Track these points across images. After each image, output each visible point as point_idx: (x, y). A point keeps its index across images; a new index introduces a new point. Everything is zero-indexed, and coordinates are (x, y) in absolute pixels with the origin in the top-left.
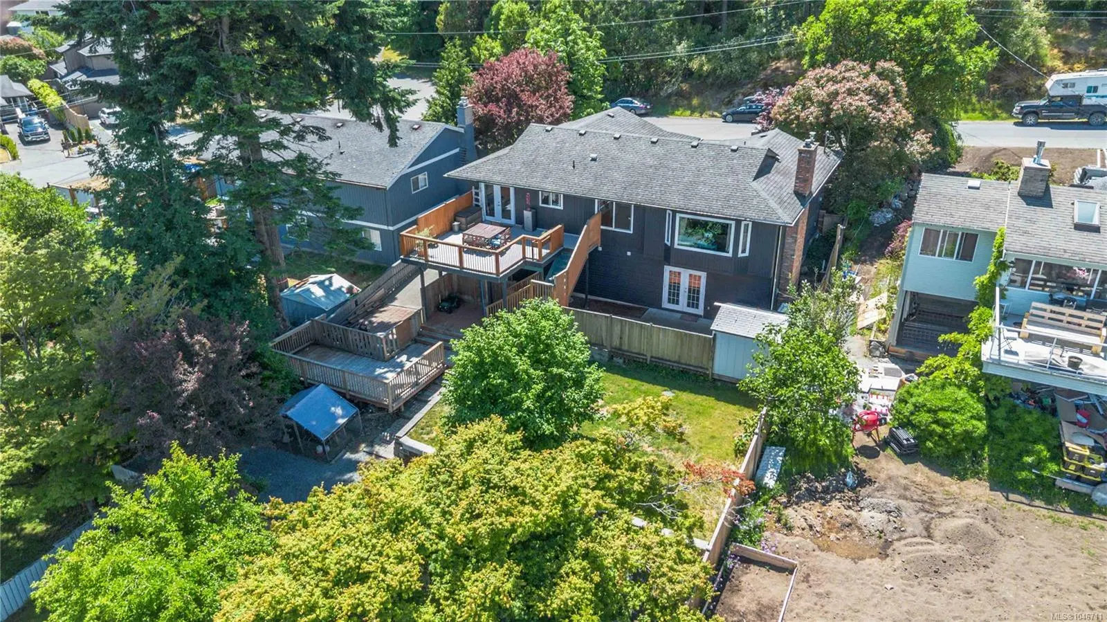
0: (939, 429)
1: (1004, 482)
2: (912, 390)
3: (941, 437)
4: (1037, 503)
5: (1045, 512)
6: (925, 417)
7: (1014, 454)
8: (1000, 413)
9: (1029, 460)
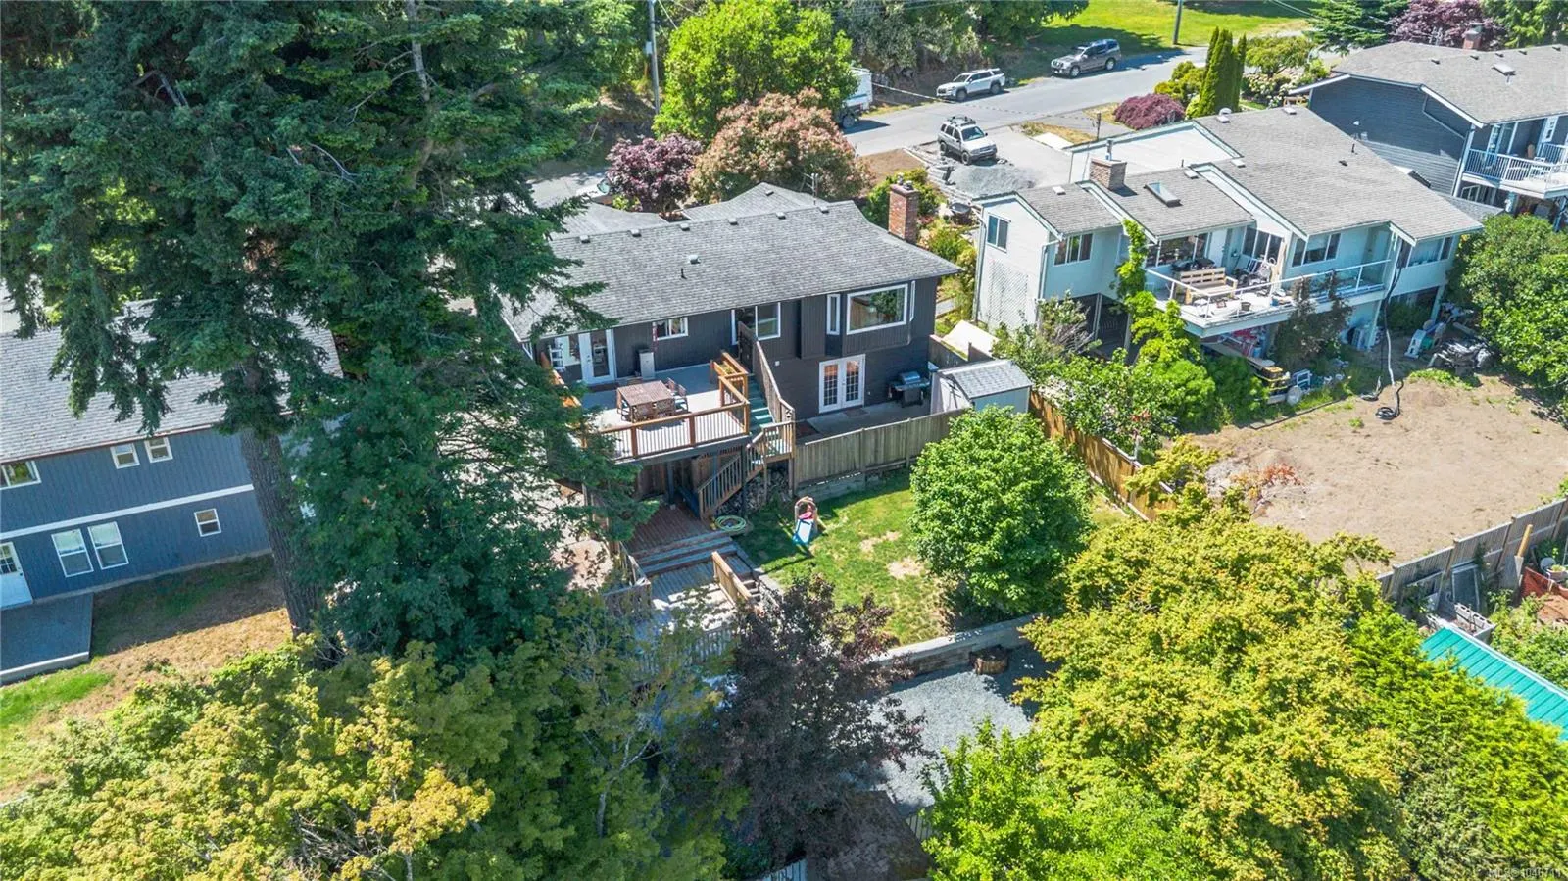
0: (1192, 398)
4: (1268, 422)
6: (1178, 394)
7: (1239, 394)
8: (1214, 367)
9: (1253, 392)
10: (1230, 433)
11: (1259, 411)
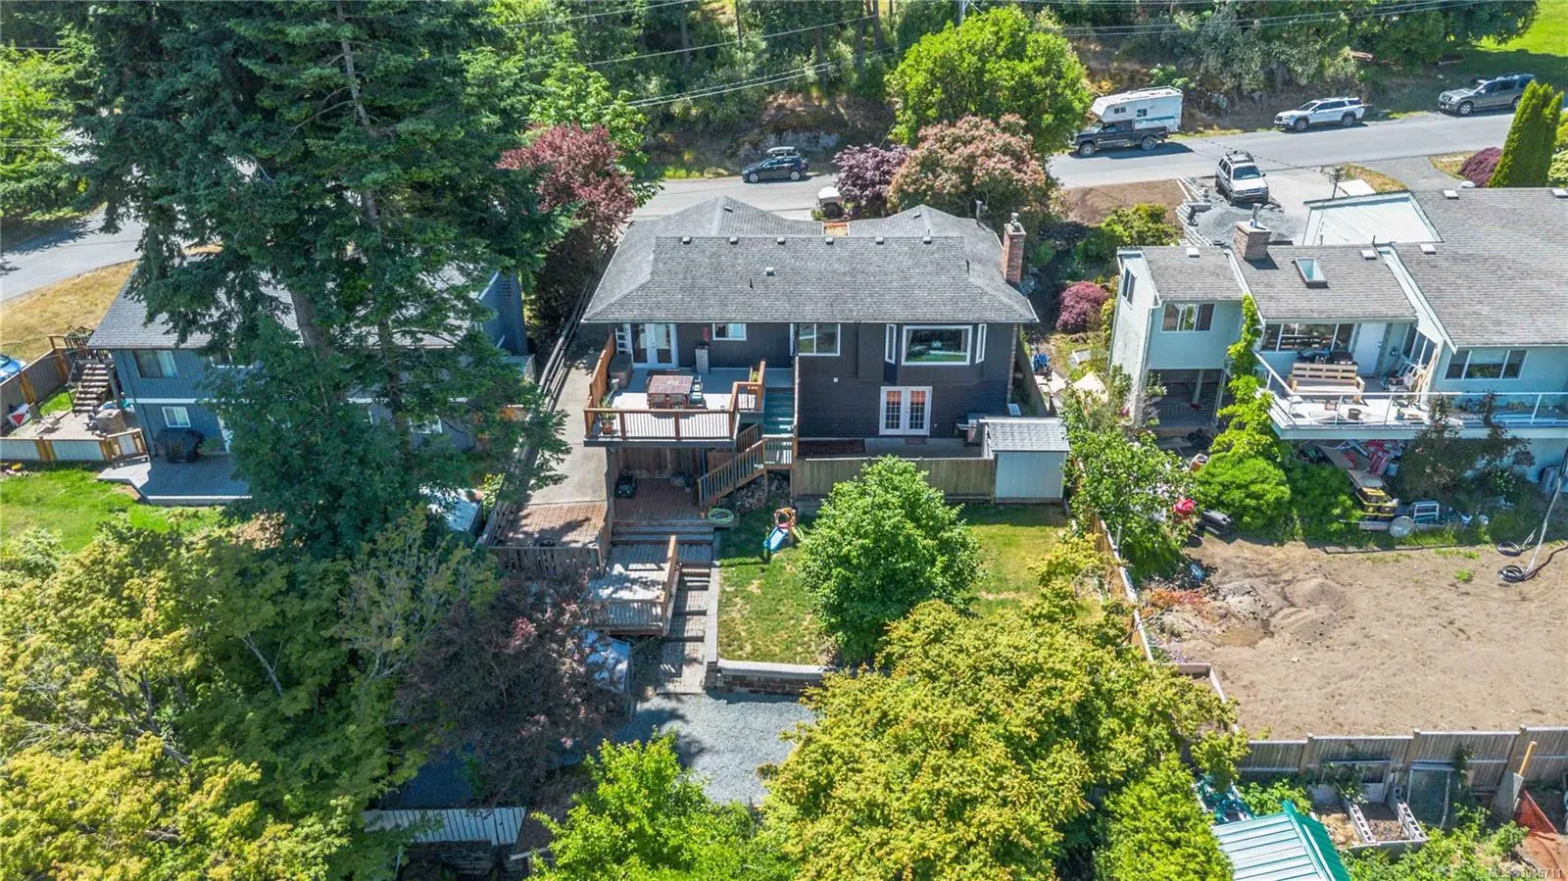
0: (1253, 502)
1: (1317, 538)
2: (1212, 470)
3: (1258, 509)
4: (1351, 549)
5: (1361, 556)
6: (1237, 495)
7: (1319, 510)
8: (1297, 474)
9: (1337, 511)
10: (1295, 551)
11: (1340, 534)
